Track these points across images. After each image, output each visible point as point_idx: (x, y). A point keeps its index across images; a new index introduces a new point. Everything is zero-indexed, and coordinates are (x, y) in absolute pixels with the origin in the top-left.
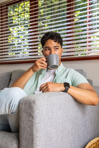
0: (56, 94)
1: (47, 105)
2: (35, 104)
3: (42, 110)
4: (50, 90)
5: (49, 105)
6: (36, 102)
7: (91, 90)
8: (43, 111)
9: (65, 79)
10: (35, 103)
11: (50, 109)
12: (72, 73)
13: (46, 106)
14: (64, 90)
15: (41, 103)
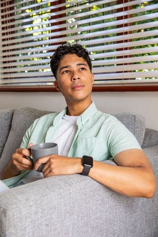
0: (62, 183)
1: (36, 213)
2: (5, 216)
3: (22, 227)
4: (54, 171)
5: (42, 212)
6: (9, 213)
7: (139, 167)
8: (25, 228)
9: (94, 138)
10: (7, 214)
11: (43, 220)
12: (109, 127)
13: (33, 216)
14: (81, 171)
15: (21, 213)
